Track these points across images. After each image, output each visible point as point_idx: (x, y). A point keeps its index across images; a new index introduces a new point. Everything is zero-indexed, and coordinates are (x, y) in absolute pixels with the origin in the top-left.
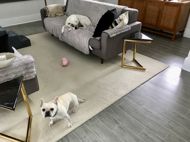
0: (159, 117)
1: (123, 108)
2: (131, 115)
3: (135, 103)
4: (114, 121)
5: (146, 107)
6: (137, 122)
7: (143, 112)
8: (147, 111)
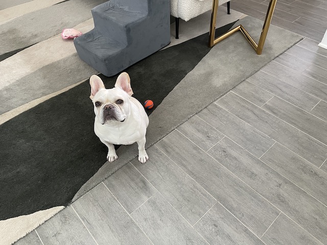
0: (255, 171)
4: (141, 184)
5: (224, 145)
6: (198, 185)
7: (216, 159)
8: (226, 156)
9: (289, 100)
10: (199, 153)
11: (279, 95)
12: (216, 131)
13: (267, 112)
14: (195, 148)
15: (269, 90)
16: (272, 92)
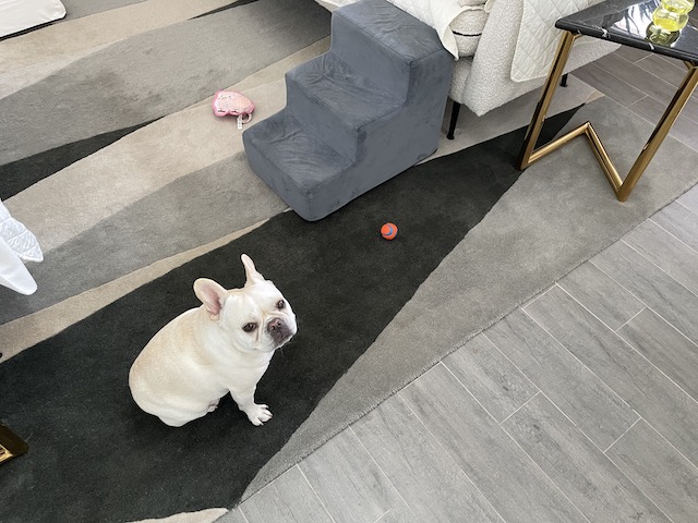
0: (593, 481)
1: (427, 408)
2: (457, 451)
3: (488, 383)
4: (371, 480)
5: (538, 413)
6: (482, 497)
7: (519, 441)
8: (540, 438)
9: (675, 321)
10: (486, 423)
11: (656, 307)
12: (522, 377)
13: (628, 344)
14: (480, 412)
15: (635, 291)
16: (642, 298)
